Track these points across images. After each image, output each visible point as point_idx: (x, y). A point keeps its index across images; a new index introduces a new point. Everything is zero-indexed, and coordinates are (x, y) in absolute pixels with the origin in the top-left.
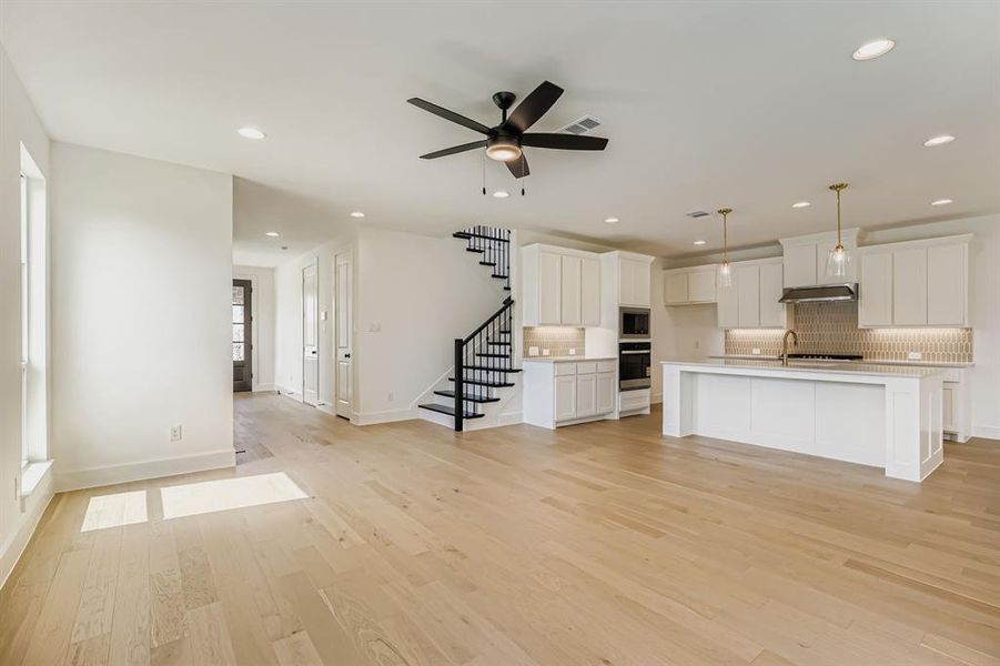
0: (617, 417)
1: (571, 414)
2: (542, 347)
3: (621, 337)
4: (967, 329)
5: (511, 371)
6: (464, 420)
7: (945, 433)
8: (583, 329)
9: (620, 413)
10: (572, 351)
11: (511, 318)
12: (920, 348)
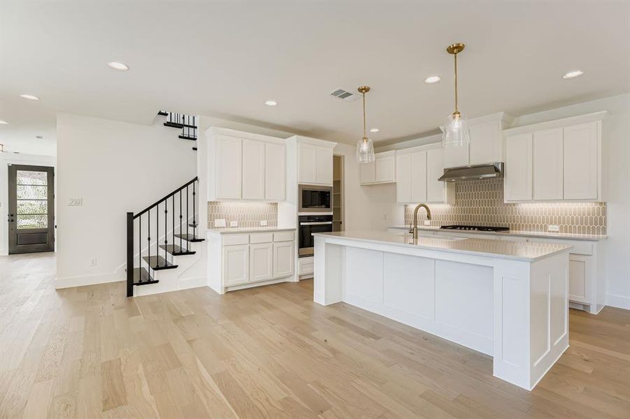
0: (296, 280)
1: (242, 279)
2: (228, 219)
3: (299, 211)
4: (601, 203)
5: (194, 240)
6: (135, 286)
7: (571, 302)
8: (276, 204)
9: (300, 276)
10: (264, 223)
11: (194, 194)
12: (558, 221)
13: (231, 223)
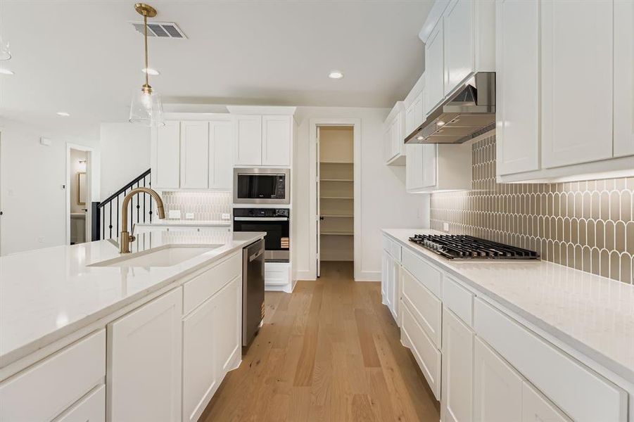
2: (184, 210)
3: (234, 204)
11: (150, 184)
13: (187, 214)
